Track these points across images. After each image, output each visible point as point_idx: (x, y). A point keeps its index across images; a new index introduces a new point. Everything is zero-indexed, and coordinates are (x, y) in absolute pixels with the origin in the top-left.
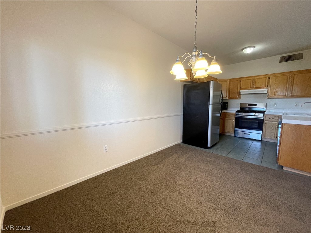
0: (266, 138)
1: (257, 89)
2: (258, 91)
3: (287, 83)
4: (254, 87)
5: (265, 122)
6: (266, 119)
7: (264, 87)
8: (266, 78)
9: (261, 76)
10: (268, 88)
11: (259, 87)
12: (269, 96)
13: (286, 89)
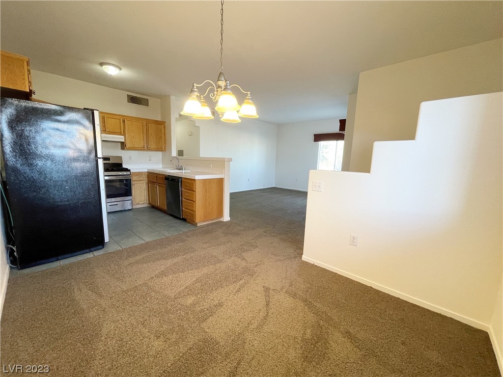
0: (137, 204)
1: (109, 134)
2: (112, 138)
3: (143, 132)
4: (106, 130)
5: (133, 183)
6: (134, 178)
7: (120, 134)
8: (120, 119)
9: (113, 114)
10: (124, 135)
11: (113, 131)
12: (127, 147)
13: (143, 140)
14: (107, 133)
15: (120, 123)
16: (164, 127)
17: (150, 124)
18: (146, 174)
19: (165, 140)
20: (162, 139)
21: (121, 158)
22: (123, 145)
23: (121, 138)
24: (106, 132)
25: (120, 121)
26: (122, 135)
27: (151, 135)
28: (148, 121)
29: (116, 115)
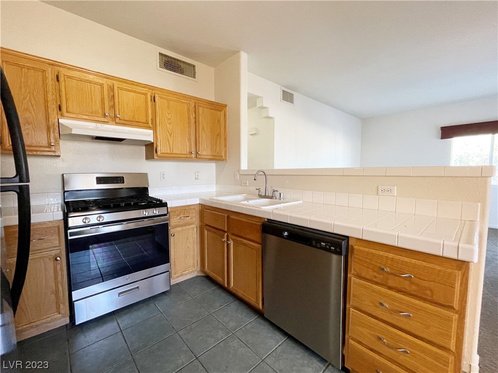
0: (178, 277)
1: (124, 125)
2: (129, 132)
3: (189, 123)
4: (115, 117)
5: (172, 231)
6: (173, 222)
7: (145, 125)
8: (146, 94)
9: (133, 83)
10: (154, 128)
11: (131, 119)
12: (159, 153)
13: (189, 140)
14: (117, 124)
15: (146, 102)
16: (225, 115)
17: (201, 109)
18: (198, 209)
19: (225, 139)
20: (220, 139)
21: (145, 176)
22: (150, 149)
23: (146, 135)
24: (117, 120)
25: (146, 99)
26: (149, 128)
27: (203, 128)
28: (198, 103)
29: (138, 84)
